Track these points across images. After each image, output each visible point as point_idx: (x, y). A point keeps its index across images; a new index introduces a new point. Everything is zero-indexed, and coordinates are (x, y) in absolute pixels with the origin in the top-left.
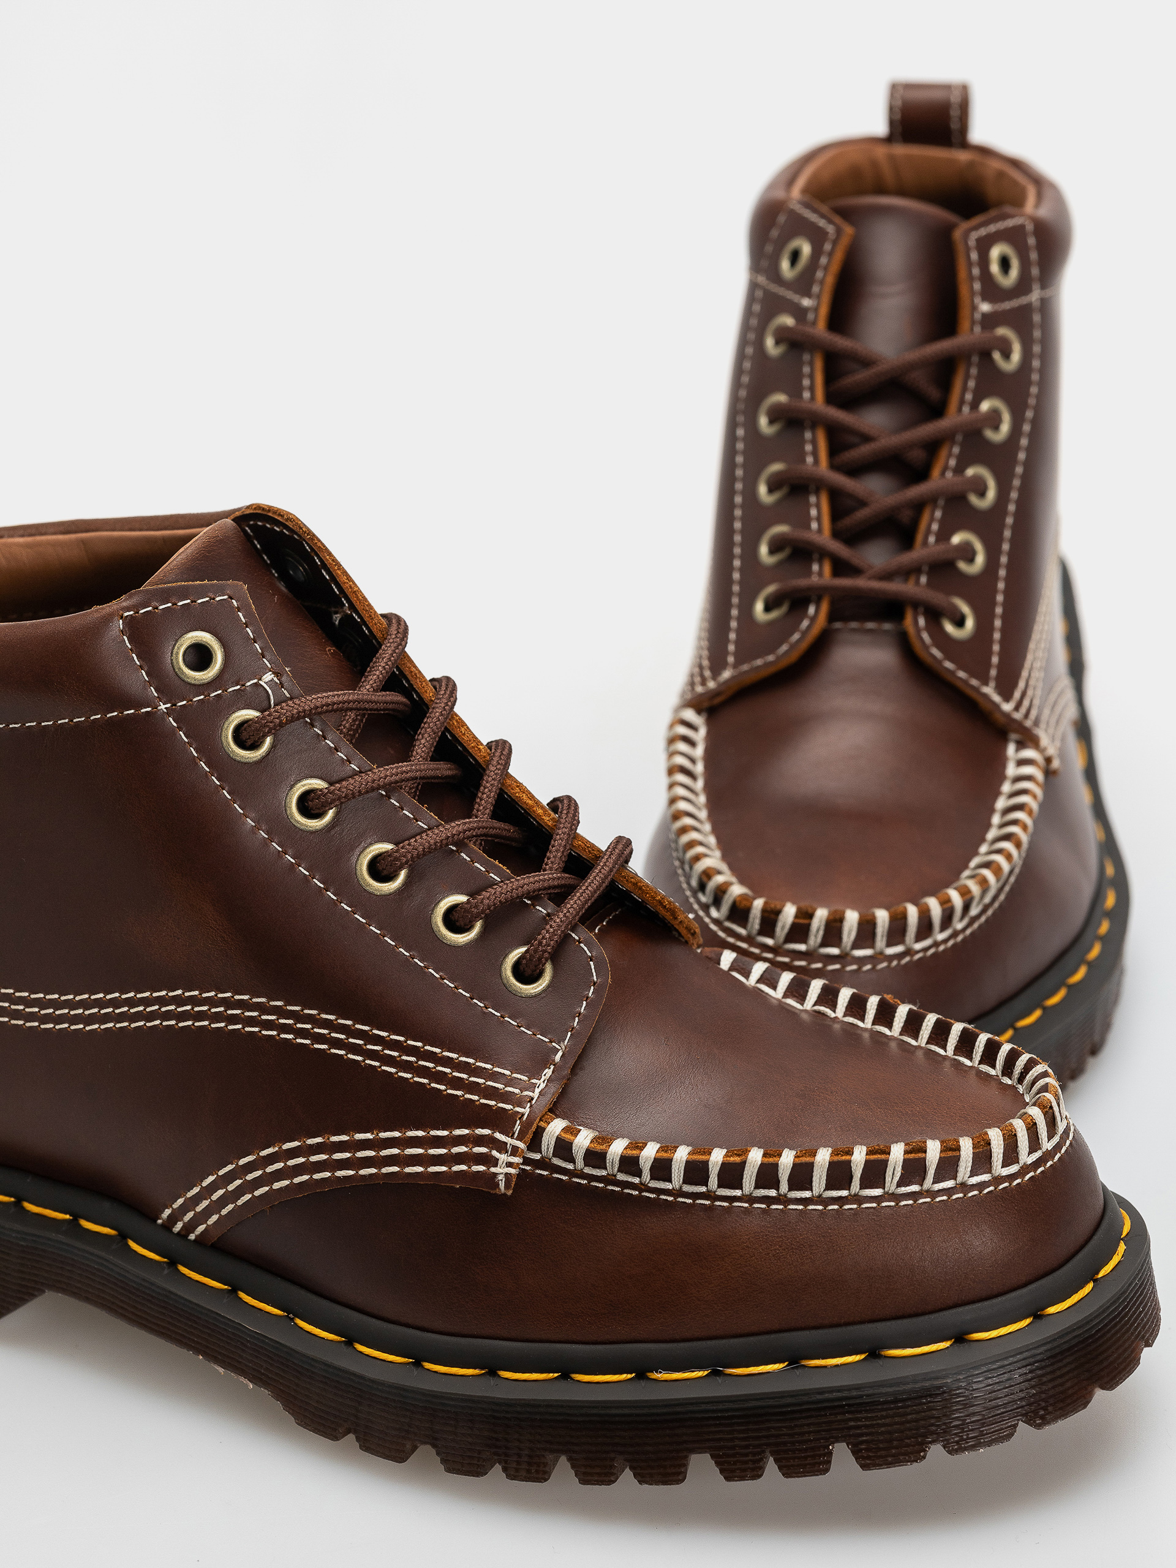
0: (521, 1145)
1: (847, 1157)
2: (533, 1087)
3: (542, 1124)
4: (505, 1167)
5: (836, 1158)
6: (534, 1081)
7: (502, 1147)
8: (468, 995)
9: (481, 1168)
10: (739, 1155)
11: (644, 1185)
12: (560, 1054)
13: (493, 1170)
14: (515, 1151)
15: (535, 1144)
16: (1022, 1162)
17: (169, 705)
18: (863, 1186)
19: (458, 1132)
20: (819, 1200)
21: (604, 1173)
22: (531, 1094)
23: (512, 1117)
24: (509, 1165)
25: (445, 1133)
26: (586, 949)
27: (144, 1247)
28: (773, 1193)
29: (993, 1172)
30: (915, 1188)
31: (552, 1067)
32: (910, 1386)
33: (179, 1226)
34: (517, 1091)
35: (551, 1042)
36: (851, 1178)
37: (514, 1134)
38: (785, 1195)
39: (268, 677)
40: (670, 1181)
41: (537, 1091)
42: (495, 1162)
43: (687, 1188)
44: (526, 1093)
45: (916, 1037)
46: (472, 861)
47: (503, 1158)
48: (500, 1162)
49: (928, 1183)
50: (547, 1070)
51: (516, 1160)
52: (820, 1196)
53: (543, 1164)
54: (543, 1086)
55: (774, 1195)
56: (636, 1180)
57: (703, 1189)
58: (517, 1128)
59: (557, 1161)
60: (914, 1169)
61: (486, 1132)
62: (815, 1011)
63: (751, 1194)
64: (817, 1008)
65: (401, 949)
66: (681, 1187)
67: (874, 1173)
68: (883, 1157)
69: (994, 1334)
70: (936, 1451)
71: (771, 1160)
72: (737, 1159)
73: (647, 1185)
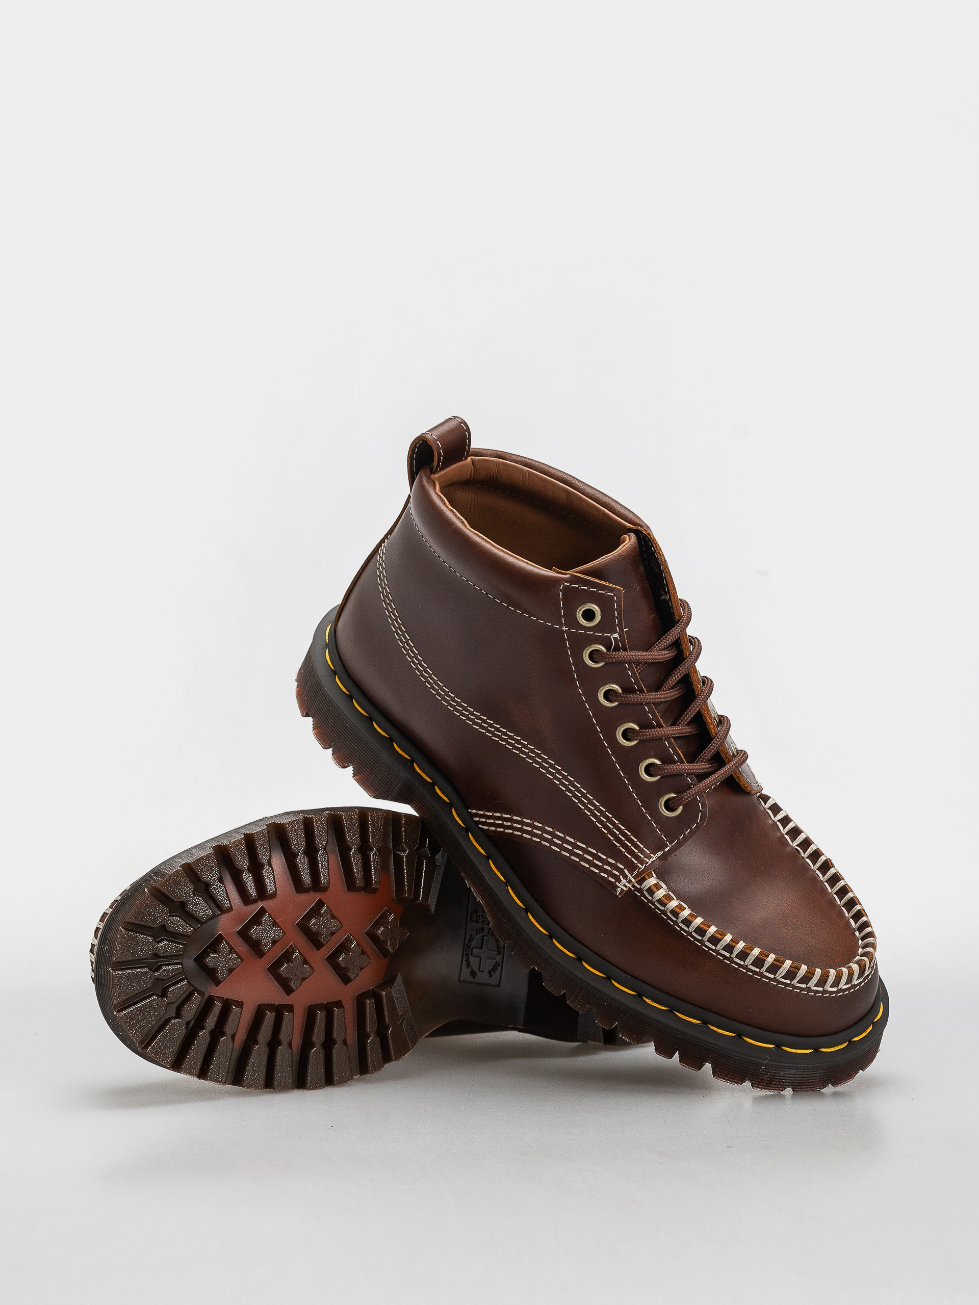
0: (633, 880)
1: (765, 958)
2: (649, 857)
3: (647, 877)
4: (623, 885)
5: (760, 956)
6: (652, 855)
7: (625, 877)
8: (641, 804)
9: (613, 880)
10: (721, 935)
11: (677, 923)
12: (668, 848)
13: (617, 883)
14: (630, 882)
15: (641, 882)
16: (839, 987)
17: (567, 629)
18: (767, 971)
19: (610, 860)
20: (746, 967)
21: (663, 908)
22: (648, 860)
23: (636, 867)
24: (625, 886)
25: (605, 857)
26: (701, 806)
27: (458, 816)
28: (728, 955)
29: (825, 988)
30: (788, 982)
31: (662, 852)
32: (748, 1058)
33: (477, 819)
34: (642, 856)
35: (667, 841)
36: (763, 966)
37: (633, 874)
38: (733, 958)
39: (616, 635)
40: (688, 927)
41: (651, 860)
42: (620, 881)
43: (694, 934)
44: (645, 859)
45: (832, 887)
46: (669, 747)
47: (624, 881)
48: (621, 883)
49: (794, 982)
50: (659, 852)
51: (629, 885)
52: (747, 966)
53: (640, 891)
54: (654, 859)
55: (728, 956)
56: (675, 919)
57: (700, 938)
58: (635, 873)
59: (645, 893)
60: (791, 974)
61: (622, 867)
62: (796, 848)
63: (719, 950)
64: (797, 848)
65: (621, 772)
66: (692, 932)
67: (774, 968)
68: (780, 964)
69: (794, 1051)
70: (748, 1084)
71: (733, 944)
72: (720, 937)
73: (678, 924)
